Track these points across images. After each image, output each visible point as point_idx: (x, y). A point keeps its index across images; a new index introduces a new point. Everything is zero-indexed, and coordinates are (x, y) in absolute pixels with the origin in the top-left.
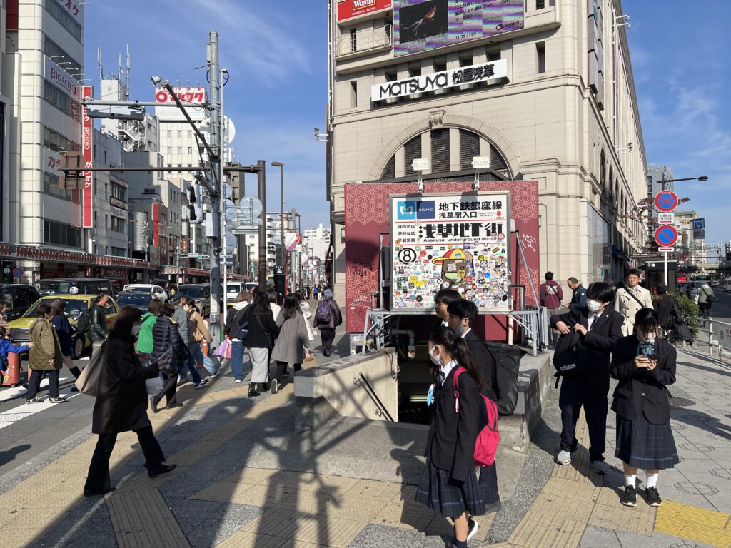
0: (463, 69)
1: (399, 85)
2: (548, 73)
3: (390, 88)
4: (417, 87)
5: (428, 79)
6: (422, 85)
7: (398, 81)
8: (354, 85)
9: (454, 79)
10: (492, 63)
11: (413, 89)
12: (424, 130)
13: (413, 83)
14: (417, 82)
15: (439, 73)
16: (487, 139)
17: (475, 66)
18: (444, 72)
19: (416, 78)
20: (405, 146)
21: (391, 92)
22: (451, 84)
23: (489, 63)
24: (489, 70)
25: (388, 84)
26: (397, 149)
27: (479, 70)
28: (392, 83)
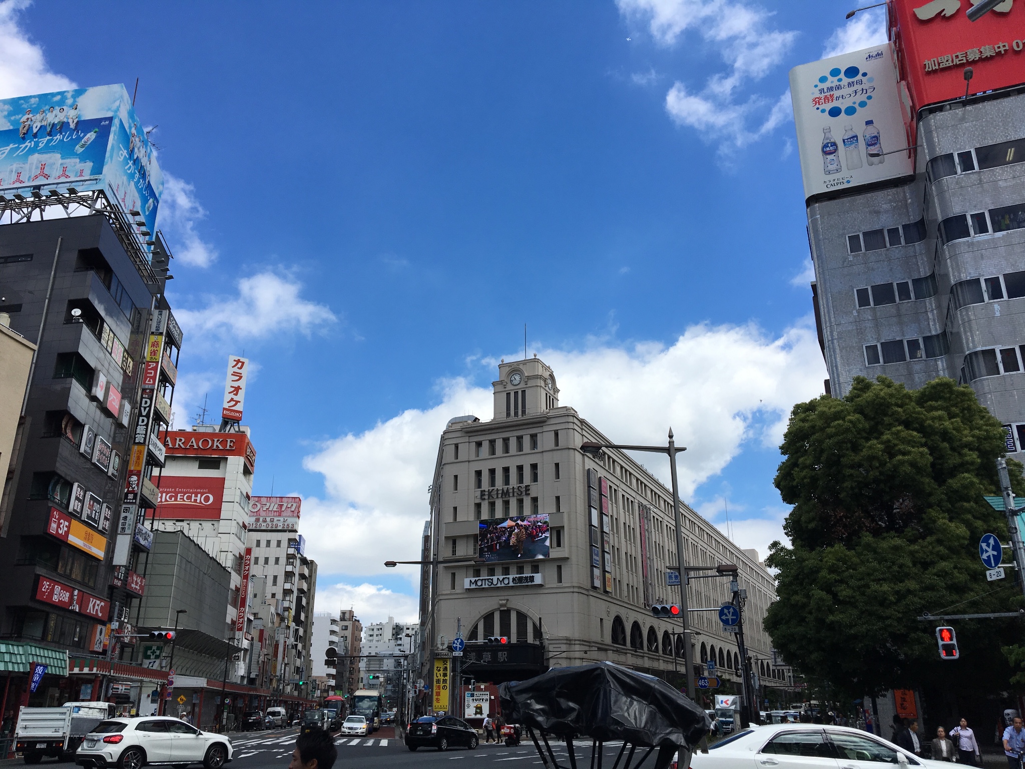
0: (518, 576)
1: (482, 580)
2: (564, 584)
3: (476, 582)
4: (492, 583)
5: (498, 579)
6: (495, 582)
7: (481, 578)
8: (454, 575)
9: (513, 581)
10: (533, 575)
11: (490, 584)
12: (496, 610)
13: (490, 581)
14: (492, 580)
15: (505, 577)
16: (531, 619)
17: (524, 575)
18: (508, 576)
19: (491, 578)
20: (484, 618)
21: (476, 584)
22: (511, 584)
23: (532, 575)
24: (532, 579)
25: (474, 579)
26: (479, 620)
27: (526, 578)
28: (477, 579)
